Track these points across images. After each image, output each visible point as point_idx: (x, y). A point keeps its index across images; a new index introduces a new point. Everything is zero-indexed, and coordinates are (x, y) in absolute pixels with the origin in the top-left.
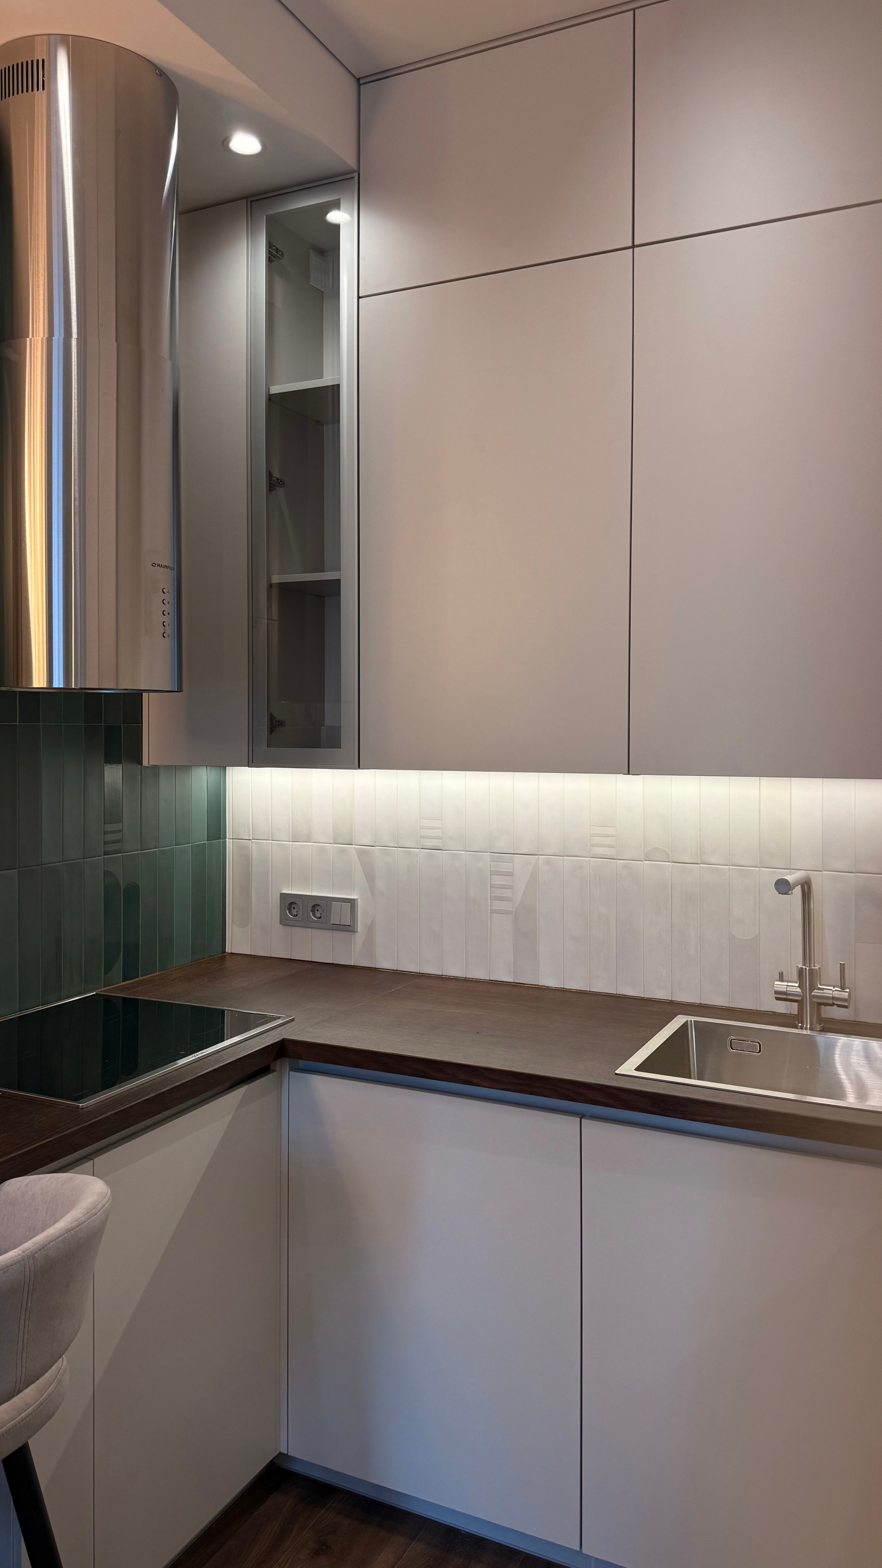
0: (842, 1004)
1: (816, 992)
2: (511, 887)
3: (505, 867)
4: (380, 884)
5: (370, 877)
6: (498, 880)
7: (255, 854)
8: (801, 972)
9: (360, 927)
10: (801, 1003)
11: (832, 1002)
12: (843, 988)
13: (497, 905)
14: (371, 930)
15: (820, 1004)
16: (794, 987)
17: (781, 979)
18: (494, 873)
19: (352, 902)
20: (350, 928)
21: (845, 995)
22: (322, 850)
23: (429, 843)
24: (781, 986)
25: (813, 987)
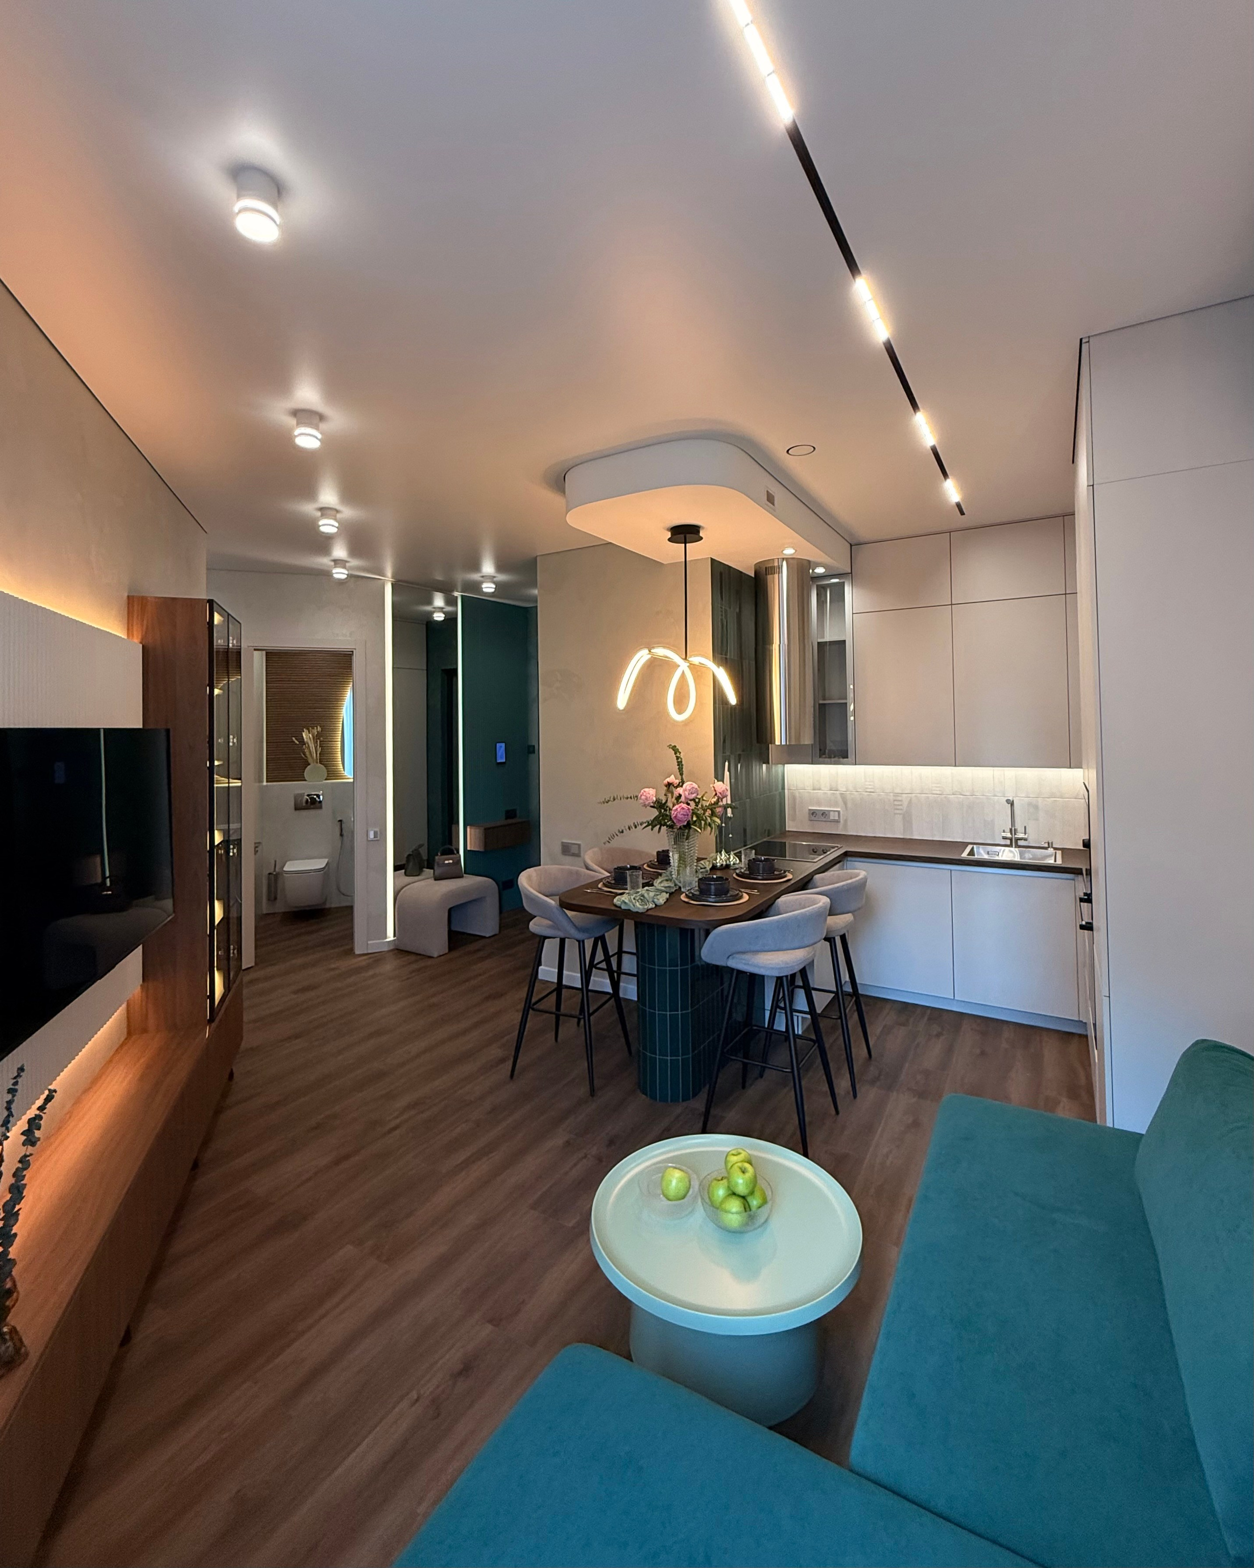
0: (1025, 840)
1: (1016, 836)
2: (901, 805)
3: (900, 798)
4: (849, 805)
5: (845, 803)
6: (896, 803)
7: (797, 795)
8: (1011, 830)
9: (842, 821)
10: (1011, 840)
11: (1021, 839)
12: (1025, 833)
13: (898, 812)
14: (846, 821)
15: (1017, 840)
16: (1009, 835)
17: (1004, 831)
18: (895, 801)
19: (839, 812)
20: (838, 821)
21: (1026, 837)
22: (826, 793)
23: (868, 790)
24: (1004, 834)
25: (1015, 834)
